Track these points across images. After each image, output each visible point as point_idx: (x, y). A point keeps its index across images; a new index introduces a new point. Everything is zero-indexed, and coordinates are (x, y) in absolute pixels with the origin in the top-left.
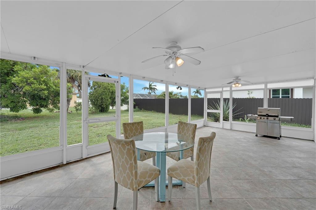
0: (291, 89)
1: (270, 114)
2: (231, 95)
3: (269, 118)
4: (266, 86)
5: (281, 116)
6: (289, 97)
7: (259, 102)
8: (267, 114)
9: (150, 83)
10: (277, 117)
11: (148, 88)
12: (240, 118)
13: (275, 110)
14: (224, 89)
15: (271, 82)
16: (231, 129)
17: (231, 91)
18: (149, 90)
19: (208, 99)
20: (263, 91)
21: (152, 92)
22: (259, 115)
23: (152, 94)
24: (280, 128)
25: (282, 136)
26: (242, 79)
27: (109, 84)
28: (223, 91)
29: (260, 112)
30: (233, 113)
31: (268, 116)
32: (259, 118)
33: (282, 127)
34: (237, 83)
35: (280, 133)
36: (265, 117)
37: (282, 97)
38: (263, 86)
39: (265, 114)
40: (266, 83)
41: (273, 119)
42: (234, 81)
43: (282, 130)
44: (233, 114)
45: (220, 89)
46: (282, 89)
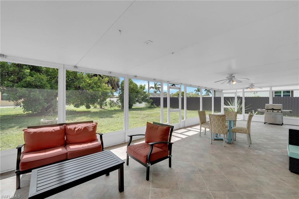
0: (291, 91)
1: (274, 108)
2: (244, 94)
3: (274, 111)
4: (271, 89)
5: (283, 110)
6: (290, 95)
7: (266, 100)
8: (272, 109)
9: (155, 83)
10: (280, 110)
11: (153, 88)
12: (250, 112)
13: (279, 106)
14: (238, 91)
15: (275, 86)
16: (244, 120)
17: (244, 92)
18: (154, 89)
19: (224, 97)
20: (269, 92)
21: (157, 90)
22: (266, 109)
23: (157, 92)
24: (282, 119)
25: (284, 123)
26: (255, 85)
27: (134, 86)
28: (237, 92)
29: (267, 107)
30: (245, 107)
31: (273, 109)
32: (266, 111)
33: (283, 118)
34: (252, 88)
35: (282, 121)
36: (271, 111)
37: (283, 95)
38: (268, 89)
39: (271, 108)
40: (271, 87)
41: (277, 112)
42: (250, 87)
43: (283, 119)
44: (245, 109)
45: (235, 91)
46: (283, 91)
